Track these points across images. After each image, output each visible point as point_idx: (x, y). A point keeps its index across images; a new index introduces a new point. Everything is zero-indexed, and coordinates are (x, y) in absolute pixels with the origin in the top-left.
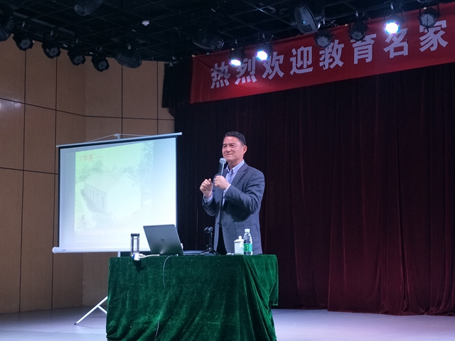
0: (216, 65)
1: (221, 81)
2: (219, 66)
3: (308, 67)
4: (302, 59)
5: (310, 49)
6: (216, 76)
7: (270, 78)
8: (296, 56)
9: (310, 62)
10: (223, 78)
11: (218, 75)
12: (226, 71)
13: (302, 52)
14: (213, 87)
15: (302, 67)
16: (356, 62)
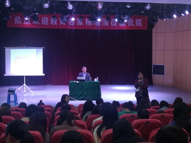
0: (16, 17)
1: (19, 22)
3: (47, 23)
4: (45, 21)
5: (48, 18)
7: (35, 24)
8: (43, 19)
11: (17, 20)
12: (20, 19)
13: (45, 19)
14: (15, 23)
15: (45, 23)
16: (61, 24)
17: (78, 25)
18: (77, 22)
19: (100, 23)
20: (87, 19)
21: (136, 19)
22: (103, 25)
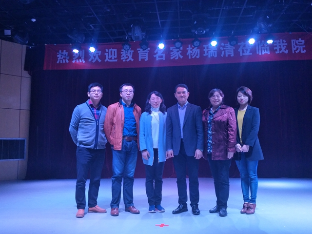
0: (60, 51)
1: (64, 60)
2: (62, 51)
3: (115, 59)
4: (111, 55)
5: (116, 50)
6: (60, 57)
7: (93, 62)
8: (108, 52)
9: (116, 57)
10: (65, 59)
12: (67, 55)
13: (111, 51)
14: (58, 62)
15: (111, 59)
16: (140, 60)
17: (172, 58)
18: (171, 53)
19: (216, 52)
20: (189, 46)
21: (292, 41)
22: (222, 55)
